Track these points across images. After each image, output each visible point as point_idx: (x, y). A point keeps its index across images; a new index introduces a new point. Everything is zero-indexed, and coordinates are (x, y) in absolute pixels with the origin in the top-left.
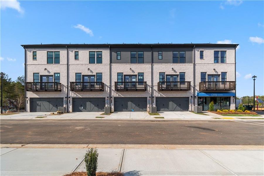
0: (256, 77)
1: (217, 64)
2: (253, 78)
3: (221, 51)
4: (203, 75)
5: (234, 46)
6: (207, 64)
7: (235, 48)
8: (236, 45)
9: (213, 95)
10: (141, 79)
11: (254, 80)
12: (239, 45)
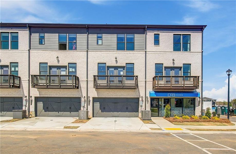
0: (231, 71)
1: (177, 53)
2: (228, 73)
3: (183, 35)
4: (159, 67)
5: (200, 28)
6: (164, 53)
7: (202, 31)
8: (203, 26)
9: (169, 95)
10: (73, 72)
11: (229, 75)
12: (206, 26)
